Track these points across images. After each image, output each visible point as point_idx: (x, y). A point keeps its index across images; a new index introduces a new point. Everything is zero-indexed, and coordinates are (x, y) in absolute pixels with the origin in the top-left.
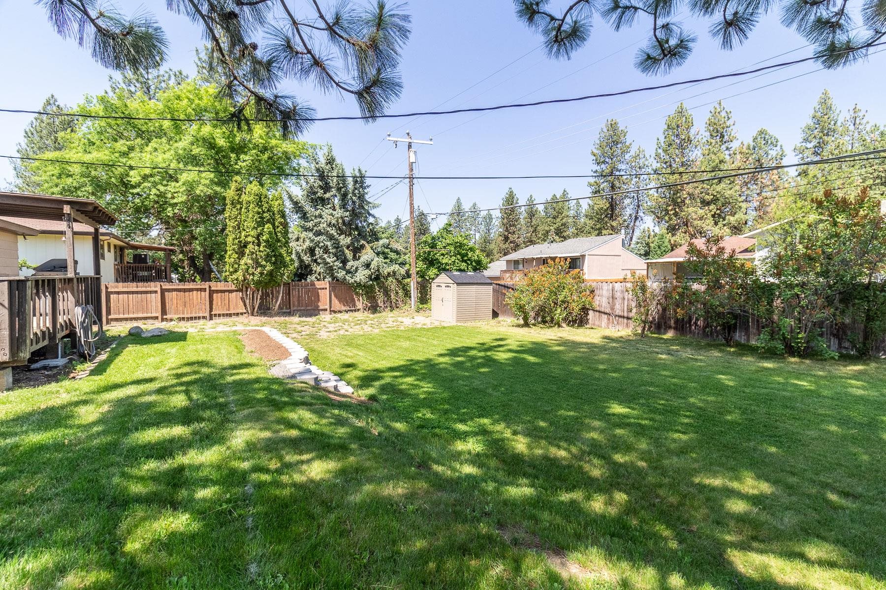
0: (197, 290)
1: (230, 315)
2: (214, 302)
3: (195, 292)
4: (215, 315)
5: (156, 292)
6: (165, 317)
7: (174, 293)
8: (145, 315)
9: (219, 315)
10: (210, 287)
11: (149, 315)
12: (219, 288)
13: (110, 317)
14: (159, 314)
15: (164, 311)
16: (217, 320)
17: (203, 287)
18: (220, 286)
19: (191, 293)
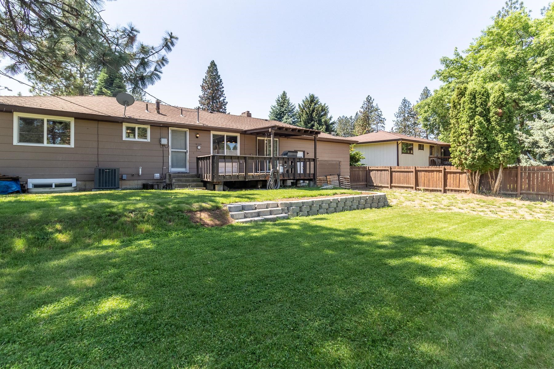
0: (437, 171)
1: (458, 191)
2: (448, 181)
3: (435, 173)
4: (449, 190)
5: (412, 172)
6: (417, 188)
7: (423, 173)
8: (408, 185)
9: (452, 190)
10: (445, 169)
11: (410, 186)
12: (452, 171)
13: (392, 185)
14: (414, 186)
15: (417, 184)
16: (449, 194)
17: (440, 169)
18: (453, 169)
19: (433, 173)
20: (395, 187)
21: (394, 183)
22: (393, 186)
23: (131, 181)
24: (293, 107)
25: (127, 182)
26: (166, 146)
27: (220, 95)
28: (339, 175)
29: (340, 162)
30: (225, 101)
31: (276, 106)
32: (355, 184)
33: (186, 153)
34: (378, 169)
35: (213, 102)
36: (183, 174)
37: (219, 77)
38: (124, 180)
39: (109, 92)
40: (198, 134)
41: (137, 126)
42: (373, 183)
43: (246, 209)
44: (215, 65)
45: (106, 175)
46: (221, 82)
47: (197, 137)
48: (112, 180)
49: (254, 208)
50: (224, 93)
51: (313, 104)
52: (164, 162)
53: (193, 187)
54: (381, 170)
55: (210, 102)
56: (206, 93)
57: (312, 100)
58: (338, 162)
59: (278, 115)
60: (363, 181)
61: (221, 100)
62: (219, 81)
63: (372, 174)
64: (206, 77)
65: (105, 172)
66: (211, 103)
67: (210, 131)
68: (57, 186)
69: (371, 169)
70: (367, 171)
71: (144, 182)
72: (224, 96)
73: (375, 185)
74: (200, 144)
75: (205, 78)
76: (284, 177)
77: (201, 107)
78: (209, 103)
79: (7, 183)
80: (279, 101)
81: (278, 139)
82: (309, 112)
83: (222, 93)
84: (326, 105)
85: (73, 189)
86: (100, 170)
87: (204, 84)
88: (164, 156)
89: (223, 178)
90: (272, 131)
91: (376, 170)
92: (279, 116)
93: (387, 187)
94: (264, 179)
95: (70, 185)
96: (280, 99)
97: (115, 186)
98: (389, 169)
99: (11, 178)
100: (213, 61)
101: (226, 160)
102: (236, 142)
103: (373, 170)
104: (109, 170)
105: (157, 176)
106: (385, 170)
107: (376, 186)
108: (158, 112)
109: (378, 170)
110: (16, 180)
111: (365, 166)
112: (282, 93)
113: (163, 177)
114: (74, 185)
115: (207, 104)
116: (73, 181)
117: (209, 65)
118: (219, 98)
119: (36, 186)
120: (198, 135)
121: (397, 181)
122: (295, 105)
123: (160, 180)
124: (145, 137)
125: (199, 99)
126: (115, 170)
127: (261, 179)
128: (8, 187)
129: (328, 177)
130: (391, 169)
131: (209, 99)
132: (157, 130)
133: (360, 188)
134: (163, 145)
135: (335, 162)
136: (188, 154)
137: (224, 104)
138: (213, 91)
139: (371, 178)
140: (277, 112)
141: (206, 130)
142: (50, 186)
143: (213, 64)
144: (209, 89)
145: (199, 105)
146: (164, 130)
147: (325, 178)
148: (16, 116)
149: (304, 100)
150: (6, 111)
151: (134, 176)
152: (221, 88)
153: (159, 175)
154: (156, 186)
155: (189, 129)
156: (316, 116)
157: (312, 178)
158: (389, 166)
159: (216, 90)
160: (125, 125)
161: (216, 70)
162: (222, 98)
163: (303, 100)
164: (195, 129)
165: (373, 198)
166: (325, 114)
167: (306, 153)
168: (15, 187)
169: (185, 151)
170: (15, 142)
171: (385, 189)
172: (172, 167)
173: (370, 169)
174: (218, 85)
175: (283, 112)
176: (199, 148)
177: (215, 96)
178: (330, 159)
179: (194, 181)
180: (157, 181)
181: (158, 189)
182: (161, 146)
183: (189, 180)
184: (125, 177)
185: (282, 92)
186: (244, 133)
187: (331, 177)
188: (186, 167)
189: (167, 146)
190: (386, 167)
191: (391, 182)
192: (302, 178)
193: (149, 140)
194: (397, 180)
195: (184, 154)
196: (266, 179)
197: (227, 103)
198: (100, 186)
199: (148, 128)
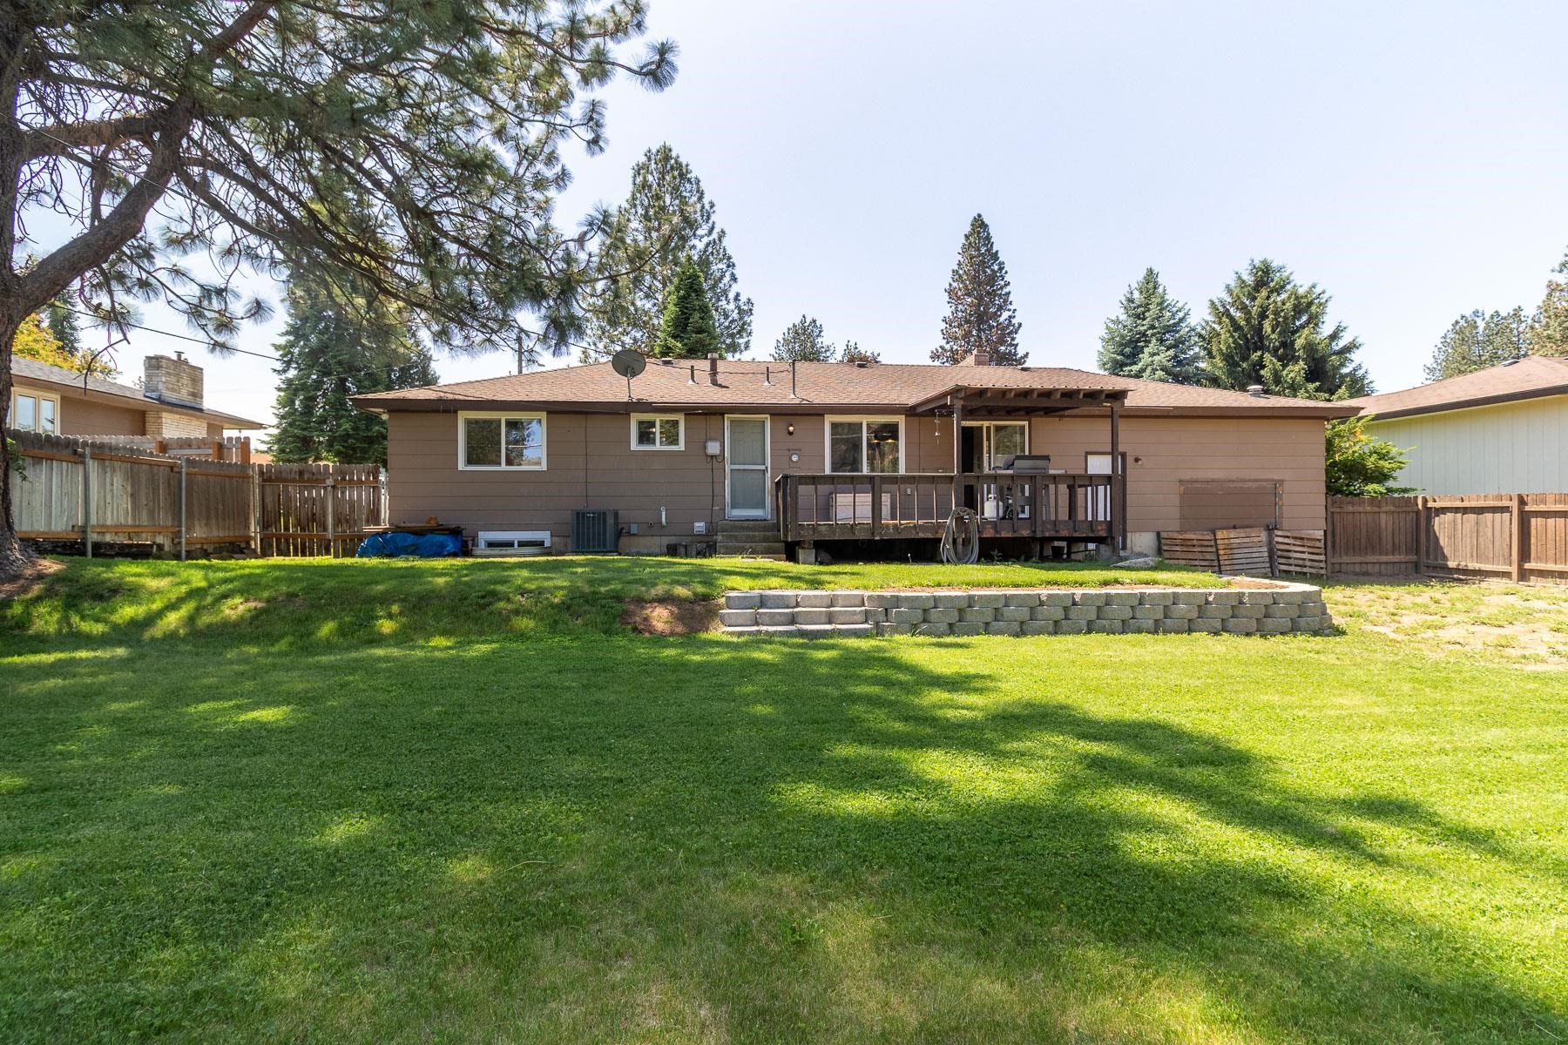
13: (1527, 566)
20: (1542, 574)
21: (1539, 559)
22: (1532, 572)
23: (649, 538)
24: (1181, 315)
25: (641, 538)
26: (718, 459)
27: (1000, 308)
28: (1270, 529)
29: (1276, 484)
30: (1014, 321)
31: (1123, 317)
32: (1358, 559)
33: (764, 472)
34: (1466, 504)
35: (979, 330)
36: (746, 523)
37: (995, 256)
38: (634, 535)
39: (679, 345)
40: (791, 425)
41: (658, 418)
42: (1445, 558)
43: (769, 604)
44: (984, 226)
45: (588, 524)
46: (1001, 269)
47: (791, 433)
48: (599, 534)
49: (795, 604)
50: (1011, 298)
51: (1264, 293)
52: (715, 496)
53: (754, 553)
54: (1480, 511)
55: (971, 332)
56: (960, 307)
57: (1264, 278)
58: (1269, 485)
59: (1126, 345)
60: (1395, 549)
61: (1002, 319)
62: (996, 268)
63: (1441, 525)
64: (959, 264)
65: (589, 518)
66: (974, 333)
67: (823, 415)
68: (522, 544)
69: (1438, 505)
70: (1418, 512)
71: (673, 540)
72: (1012, 307)
73: (1452, 564)
74: (797, 451)
75: (956, 268)
76: (997, 532)
77: (948, 347)
78: (967, 335)
79: (440, 538)
80: (1131, 301)
81: (1026, 423)
82: (1248, 320)
83: (1005, 301)
84: (1318, 290)
85: (543, 551)
86: (578, 513)
87: (955, 284)
88: (716, 483)
89: (811, 533)
90: (955, 401)
91: (1456, 510)
92: (1127, 350)
93: (1507, 575)
94: (930, 536)
95: (541, 544)
96: (1136, 295)
97: (604, 546)
98: (1514, 505)
99: (448, 529)
100: (979, 216)
101: (858, 486)
102: (895, 437)
103: (1444, 510)
104: (593, 513)
105: (700, 526)
106: (1494, 510)
107: (1458, 570)
108: (714, 383)
109: (1465, 510)
110: (456, 532)
111: (1411, 495)
112: (1141, 275)
113: (711, 530)
114: (547, 544)
115: (964, 337)
116: (544, 536)
117: (968, 229)
118: (996, 316)
119: (491, 545)
120: (791, 429)
121: (1551, 553)
122: (1187, 307)
123: (706, 535)
124: (675, 442)
125: (943, 325)
126: (604, 513)
127: (921, 535)
128: (443, 546)
129: (1219, 535)
130: (1522, 501)
131: (967, 322)
132: (700, 422)
133: (1380, 574)
134: (712, 456)
135: (1255, 485)
136: (769, 475)
137: (1008, 331)
138: (980, 298)
139: (1437, 539)
140: (1123, 337)
141: (814, 413)
142: (510, 544)
143: (979, 225)
144: (969, 295)
145: (943, 343)
146: (714, 420)
147: (1210, 537)
148: (463, 416)
149: (1233, 284)
150: (444, 411)
151: (653, 528)
152: (1002, 288)
153: (702, 524)
154: (682, 550)
155: (771, 415)
156: (1273, 332)
157: (1104, 534)
158: (1515, 495)
159: (988, 293)
160: (635, 419)
161: (988, 238)
162: (1005, 315)
163: (1228, 287)
164: (782, 414)
165: (1241, 603)
166: (1314, 320)
167: (1130, 460)
168: (451, 547)
169: (763, 467)
170: (461, 465)
171: (1494, 581)
172: (733, 506)
173: (1430, 504)
174: (992, 279)
175: (1144, 335)
176: (795, 458)
177: (986, 312)
178: (1233, 475)
179: (765, 540)
180: (700, 539)
181: (687, 556)
182: (709, 459)
183: (754, 536)
184: (634, 529)
185: (1144, 272)
186: (911, 412)
187: (1233, 534)
188: (763, 507)
189: (720, 459)
190: (1500, 498)
191: (1525, 554)
192: (1065, 533)
193: (681, 446)
194: (1551, 545)
195: (761, 475)
196: (938, 536)
197: (1020, 325)
198: (578, 547)
199: (680, 418)
